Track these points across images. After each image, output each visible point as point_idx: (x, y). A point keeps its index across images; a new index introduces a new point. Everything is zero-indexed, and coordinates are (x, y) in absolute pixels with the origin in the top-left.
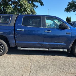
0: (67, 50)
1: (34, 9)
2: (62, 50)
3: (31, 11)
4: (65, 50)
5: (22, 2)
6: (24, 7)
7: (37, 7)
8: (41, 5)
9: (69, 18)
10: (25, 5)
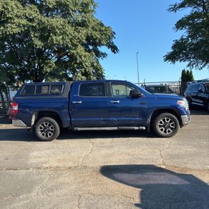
0: (144, 128)
1: (100, 59)
2: (136, 128)
3: (92, 65)
4: (141, 127)
5: (73, 51)
6: (78, 61)
7: (104, 55)
8: (113, 51)
9: (188, 71)
10: (80, 57)
